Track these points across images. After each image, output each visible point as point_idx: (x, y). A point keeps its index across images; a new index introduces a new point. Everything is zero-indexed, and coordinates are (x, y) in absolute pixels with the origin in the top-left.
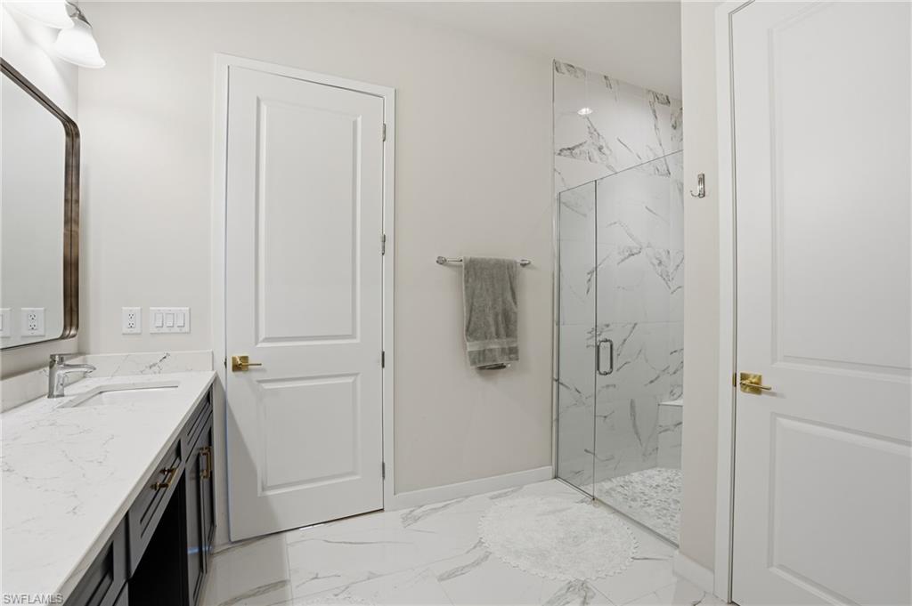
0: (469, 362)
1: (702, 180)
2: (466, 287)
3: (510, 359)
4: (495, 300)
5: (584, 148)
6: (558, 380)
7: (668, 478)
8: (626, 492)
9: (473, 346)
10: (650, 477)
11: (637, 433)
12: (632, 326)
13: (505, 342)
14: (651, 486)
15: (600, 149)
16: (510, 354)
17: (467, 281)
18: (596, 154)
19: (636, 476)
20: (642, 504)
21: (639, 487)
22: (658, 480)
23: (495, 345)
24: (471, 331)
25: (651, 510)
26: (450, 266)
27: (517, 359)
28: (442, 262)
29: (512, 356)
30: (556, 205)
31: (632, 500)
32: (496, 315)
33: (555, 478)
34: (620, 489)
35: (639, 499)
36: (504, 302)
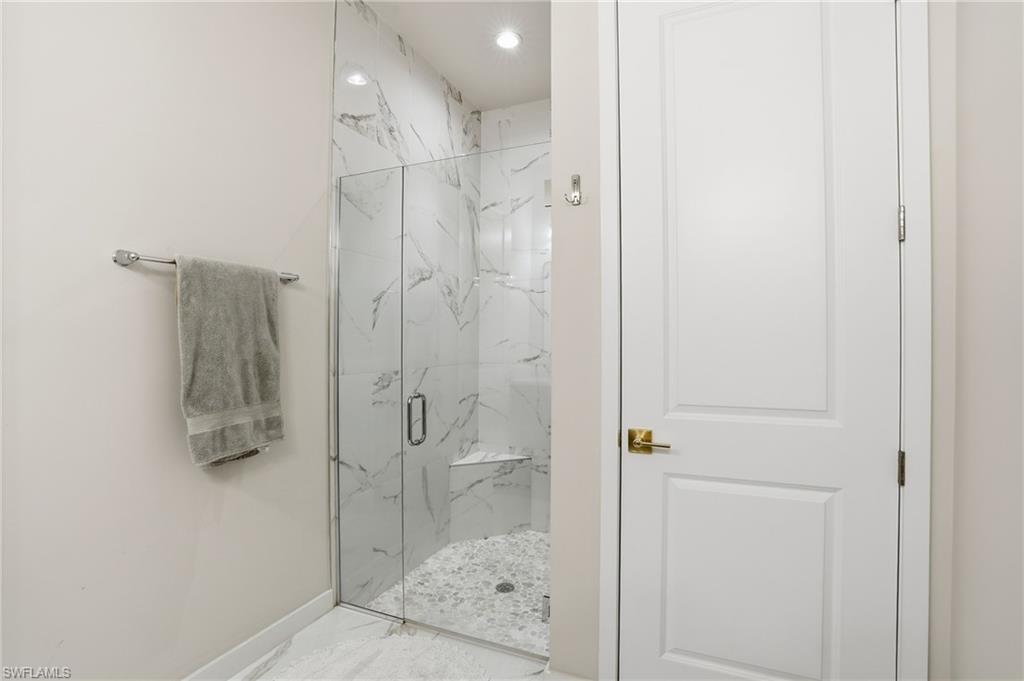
0: (192, 457)
1: (576, 182)
2: (185, 315)
3: (269, 438)
4: (241, 340)
5: (373, 123)
6: (337, 458)
7: (466, 554)
8: (429, 591)
9: (200, 425)
10: (447, 559)
11: (429, 508)
12: (423, 370)
13: (259, 411)
14: (454, 572)
15: (391, 131)
16: (268, 429)
17: (186, 302)
18: (385, 135)
19: (431, 564)
20: (454, 601)
21: (441, 578)
22: (457, 561)
23: (244, 419)
24: (194, 395)
25: (467, 606)
26: (147, 271)
27: (282, 437)
28: (126, 261)
29: (272, 432)
30: (334, 194)
31: (440, 600)
32: (244, 364)
33: (337, 604)
34: (420, 589)
35: (447, 596)
36: (257, 343)
